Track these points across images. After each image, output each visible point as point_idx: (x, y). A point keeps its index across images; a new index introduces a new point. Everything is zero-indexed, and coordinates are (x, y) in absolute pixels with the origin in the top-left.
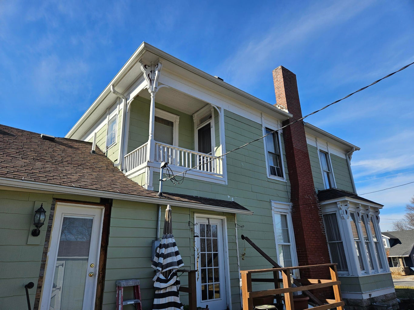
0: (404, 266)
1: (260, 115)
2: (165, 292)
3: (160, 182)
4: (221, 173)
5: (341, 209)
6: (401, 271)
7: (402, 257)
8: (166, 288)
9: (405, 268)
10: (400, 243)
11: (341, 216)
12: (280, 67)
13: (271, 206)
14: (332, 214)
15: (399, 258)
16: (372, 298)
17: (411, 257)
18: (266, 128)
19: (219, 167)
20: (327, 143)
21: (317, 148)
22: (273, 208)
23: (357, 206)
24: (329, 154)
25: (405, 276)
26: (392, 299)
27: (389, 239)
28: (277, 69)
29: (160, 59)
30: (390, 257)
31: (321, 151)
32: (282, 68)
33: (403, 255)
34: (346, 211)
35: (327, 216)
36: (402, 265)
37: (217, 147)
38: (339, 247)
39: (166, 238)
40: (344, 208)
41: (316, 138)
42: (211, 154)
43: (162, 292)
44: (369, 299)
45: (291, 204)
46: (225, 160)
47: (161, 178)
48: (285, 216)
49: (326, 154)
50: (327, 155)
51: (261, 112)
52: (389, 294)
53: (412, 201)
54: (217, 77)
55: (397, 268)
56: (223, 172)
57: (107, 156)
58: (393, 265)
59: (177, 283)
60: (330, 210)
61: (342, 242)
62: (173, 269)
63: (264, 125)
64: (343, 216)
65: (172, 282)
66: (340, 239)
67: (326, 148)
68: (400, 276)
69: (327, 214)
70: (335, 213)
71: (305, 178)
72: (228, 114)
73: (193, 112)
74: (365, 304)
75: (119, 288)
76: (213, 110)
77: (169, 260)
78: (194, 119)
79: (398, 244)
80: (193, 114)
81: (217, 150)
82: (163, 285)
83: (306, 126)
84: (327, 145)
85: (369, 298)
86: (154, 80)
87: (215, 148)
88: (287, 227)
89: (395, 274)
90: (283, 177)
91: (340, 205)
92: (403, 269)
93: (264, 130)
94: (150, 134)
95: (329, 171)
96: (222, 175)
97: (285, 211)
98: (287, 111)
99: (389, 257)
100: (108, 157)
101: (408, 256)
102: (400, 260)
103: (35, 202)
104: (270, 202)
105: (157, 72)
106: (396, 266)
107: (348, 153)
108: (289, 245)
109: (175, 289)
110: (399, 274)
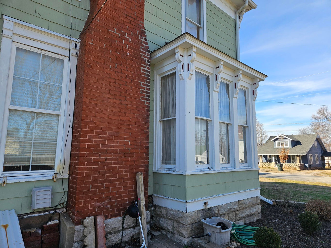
0: (300, 162)
5: (180, 62)
6: (297, 166)
7: (300, 156)
9: (300, 164)
10: (301, 144)
11: (179, 74)
15: (297, 156)
16: (210, 209)
17: (308, 156)
23: (217, 64)
25: (300, 171)
26: (252, 206)
27: (291, 141)
30: (290, 156)
33: (301, 154)
34: (188, 66)
36: (299, 162)
40: (185, 60)
44: (203, 210)
45: (78, 40)
52: (247, 199)
55: (294, 164)
58: (291, 162)
60: (168, 68)
61: (176, 118)
64: (182, 73)
68: (295, 171)
69: (166, 76)
74: (188, 221)
79: (299, 145)
85: (202, 208)
88: (62, 82)
89: (291, 169)
91: (179, 54)
92: (299, 165)
95: (200, 24)
99: (288, 155)
101: (305, 155)
102: (298, 158)
106: (293, 162)
108: (59, 116)
110: (295, 169)
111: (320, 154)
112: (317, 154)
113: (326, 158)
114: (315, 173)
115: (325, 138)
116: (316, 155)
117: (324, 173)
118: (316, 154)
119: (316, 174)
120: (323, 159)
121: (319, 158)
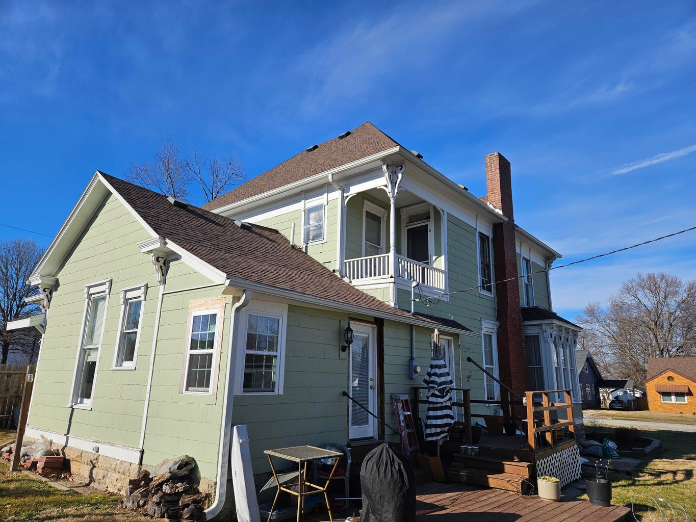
1: (475, 217)
2: (441, 406)
3: (412, 302)
4: (444, 289)
5: (546, 332)
8: (442, 403)
11: (546, 339)
12: (496, 154)
13: (481, 325)
14: (534, 336)
18: (480, 233)
19: (438, 281)
20: (530, 248)
21: (520, 255)
22: (483, 327)
23: (560, 329)
24: (531, 262)
28: (492, 155)
29: (406, 162)
31: (524, 258)
32: (499, 155)
34: (551, 334)
35: (528, 338)
37: (436, 257)
38: (537, 373)
39: (437, 359)
40: (549, 331)
41: (521, 243)
42: (427, 263)
43: (438, 405)
45: (497, 323)
46: (447, 273)
47: (413, 299)
48: (490, 336)
49: (528, 261)
50: (529, 263)
51: (476, 213)
53: (585, 310)
54: (463, 187)
56: (445, 288)
57: (306, 253)
59: (450, 399)
60: (531, 332)
61: (542, 368)
62: (446, 388)
63: (479, 230)
64: (548, 339)
65: (447, 398)
66: (540, 364)
67: (528, 254)
69: (528, 336)
70: (538, 336)
71: (513, 294)
72: (452, 220)
73: (402, 206)
75: (397, 400)
76: (432, 210)
77: (443, 379)
78: (401, 214)
80: (401, 208)
81: (437, 260)
82: (440, 400)
83: (517, 231)
84: (530, 251)
86: (396, 183)
87: (434, 258)
88: (491, 348)
90: (491, 291)
91: (546, 327)
93: (477, 235)
94: (391, 246)
95: (528, 282)
96: (444, 291)
97: (491, 331)
98: (501, 212)
100: (308, 254)
103: (340, 321)
104: (481, 321)
105: (400, 175)
107: (549, 261)
108: (492, 368)
109: (449, 404)
111: (592, 383)
112: (588, 383)
113: (601, 390)
114: (590, 414)
115: (596, 354)
116: (587, 385)
117: (603, 415)
118: (586, 383)
119: (593, 415)
120: (597, 393)
121: (591, 390)
